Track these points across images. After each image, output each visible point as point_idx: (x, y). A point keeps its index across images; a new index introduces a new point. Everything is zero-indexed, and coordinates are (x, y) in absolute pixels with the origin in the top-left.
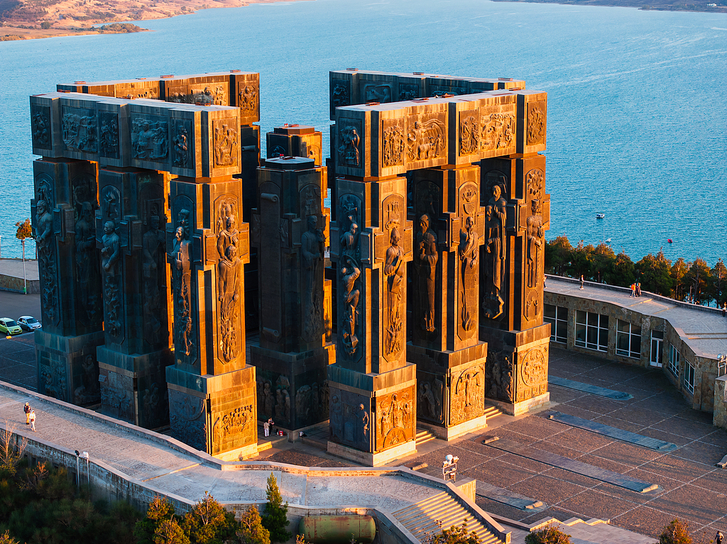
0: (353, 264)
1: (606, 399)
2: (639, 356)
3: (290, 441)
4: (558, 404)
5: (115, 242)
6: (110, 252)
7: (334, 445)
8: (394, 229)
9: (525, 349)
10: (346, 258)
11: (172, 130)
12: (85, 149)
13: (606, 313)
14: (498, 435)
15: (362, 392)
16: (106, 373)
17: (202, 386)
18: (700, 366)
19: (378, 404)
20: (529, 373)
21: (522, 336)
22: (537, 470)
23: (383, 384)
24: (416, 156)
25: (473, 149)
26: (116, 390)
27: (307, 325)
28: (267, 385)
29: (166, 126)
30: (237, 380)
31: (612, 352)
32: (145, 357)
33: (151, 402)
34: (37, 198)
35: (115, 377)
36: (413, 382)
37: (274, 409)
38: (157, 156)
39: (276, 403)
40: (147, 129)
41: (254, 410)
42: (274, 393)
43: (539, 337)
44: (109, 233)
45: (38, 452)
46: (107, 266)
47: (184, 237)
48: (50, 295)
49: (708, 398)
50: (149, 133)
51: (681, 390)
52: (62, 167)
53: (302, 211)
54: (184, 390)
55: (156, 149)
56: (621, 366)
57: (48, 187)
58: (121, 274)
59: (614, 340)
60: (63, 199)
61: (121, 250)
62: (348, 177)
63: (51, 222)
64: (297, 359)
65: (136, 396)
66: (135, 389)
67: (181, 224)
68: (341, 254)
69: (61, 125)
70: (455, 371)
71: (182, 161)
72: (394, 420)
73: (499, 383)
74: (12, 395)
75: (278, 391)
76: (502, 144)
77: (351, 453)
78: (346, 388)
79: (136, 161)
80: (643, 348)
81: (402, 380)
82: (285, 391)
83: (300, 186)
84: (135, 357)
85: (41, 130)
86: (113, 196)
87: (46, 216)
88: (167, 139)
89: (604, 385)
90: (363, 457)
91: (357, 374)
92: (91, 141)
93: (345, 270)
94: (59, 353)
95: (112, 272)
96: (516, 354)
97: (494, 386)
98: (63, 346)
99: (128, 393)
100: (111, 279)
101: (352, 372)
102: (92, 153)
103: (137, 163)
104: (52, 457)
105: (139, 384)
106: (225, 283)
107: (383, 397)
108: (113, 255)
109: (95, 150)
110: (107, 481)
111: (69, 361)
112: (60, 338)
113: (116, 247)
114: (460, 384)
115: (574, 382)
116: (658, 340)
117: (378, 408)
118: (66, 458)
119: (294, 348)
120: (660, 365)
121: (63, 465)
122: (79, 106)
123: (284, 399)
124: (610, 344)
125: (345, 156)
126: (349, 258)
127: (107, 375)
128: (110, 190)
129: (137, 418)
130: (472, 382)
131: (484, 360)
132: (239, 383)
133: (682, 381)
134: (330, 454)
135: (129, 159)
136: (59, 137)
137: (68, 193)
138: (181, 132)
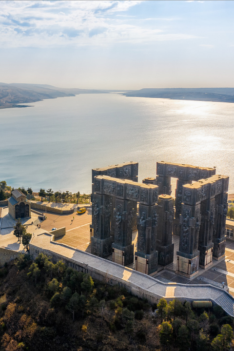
0: (187, 227)
3: (164, 269)
4: (227, 257)
5: (120, 218)
6: (119, 220)
9: (221, 243)
17: (146, 257)
21: (221, 240)
23: (193, 257)
24: (202, 198)
25: (214, 194)
29: (138, 190)
38: (135, 197)
39: (160, 259)
41: (157, 262)
44: (119, 215)
46: (118, 224)
54: (141, 258)
62: (186, 204)
64: (167, 248)
65: (124, 257)
67: (143, 216)
69: (103, 185)
71: (144, 200)
76: (219, 191)
79: (128, 198)
81: (197, 255)
83: (169, 204)
85: (97, 186)
86: (120, 206)
88: (139, 193)
92: (113, 191)
94: (99, 244)
96: (219, 245)
105: (125, 254)
106: (154, 231)
111: (102, 246)
112: (100, 240)
117: (192, 263)
122: (109, 181)
125: (186, 199)
126: (185, 225)
132: (155, 256)
135: (125, 197)
136: (102, 189)
137: (104, 203)
138: (144, 193)
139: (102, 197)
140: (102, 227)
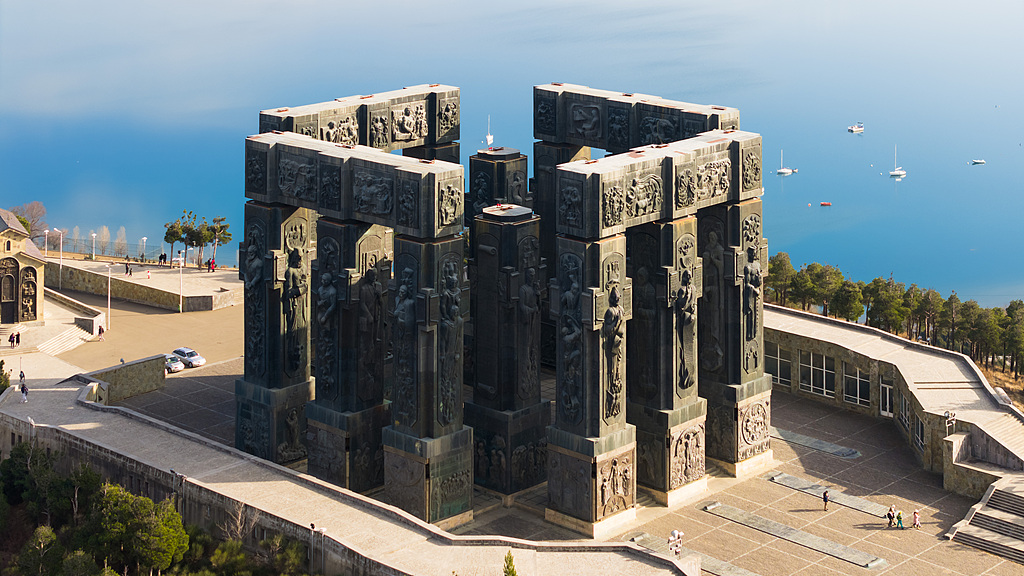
0: (573, 325)
1: (833, 457)
2: (868, 404)
3: (505, 506)
4: (782, 463)
5: (332, 295)
6: (326, 305)
7: (553, 512)
8: (614, 288)
9: (746, 404)
10: (566, 317)
11: (398, 190)
12: (303, 196)
13: (832, 354)
14: (722, 502)
15: (583, 457)
16: (315, 431)
17: (421, 450)
18: (929, 423)
19: (599, 470)
20: (750, 429)
21: (742, 390)
22: (761, 541)
23: (603, 448)
24: (634, 213)
25: (690, 202)
26: (326, 450)
27: (523, 382)
28: (481, 444)
29: (391, 183)
30: (455, 442)
31: (841, 399)
32: (358, 415)
33: (362, 463)
34: (247, 242)
35: (326, 436)
36: (633, 445)
37: (488, 471)
38: (380, 212)
39: (491, 464)
40: (370, 184)
41: (471, 475)
42: (489, 455)
43: (760, 391)
45: (268, 523)
46: (323, 319)
47: (407, 296)
48: (256, 345)
49: (938, 457)
50: (373, 188)
51: (912, 446)
52: (276, 211)
53: (520, 264)
54: (402, 453)
55: (379, 204)
56: (850, 414)
57: (260, 232)
58: (336, 327)
59: (840, 385)
60: (275, 244)
61: (338, 304)
62: (568, 236)
63: (262, 269)
64: (514, 418)
65: (348, 457)
66: (347, 449)
67: (404, 283)
68: (561, 313)
69: (277, 169)
70: (675, 432)
71: (407, 220)
72: (614, 486)
73: (719, 440)
74: (226, 457)
75: (493, 451)
76: (718, 192)
77: (571, 522)
78: (565, 452)
79: (357, 214)
80: (872, 395)
81: (622, 443)
82: (500, 452)
83: (518, 239)
84: (347, 415)
85: (256, 174)
86: (331, 248)
87: (257, 262)
88: (392, 195)
89: (830, 439)
90: (583, 527)
91: (578, 437)
92: (310, 189)
93: (565, 329)
94: (262, 406)
95: (327, 326)
96: (737, 409)
97: (714, 444)
98: (267, 398)
99: (339, 454)
100: (326, 332)
101: (572, 435)
102: (311, 201)
103: (358, 216)
104: (283, 529)
105: (351, 445)
106: (447, 343)
107: (603, 463)
108: (330, 309)
109: (314, 199)
110: (343, 556)
111: (274, 415)
112: (264, 389)
113: (333, 300)
114: (679, 446)
115: (799, 436)
116: (888, 387)
117: (599, 473)
118: (299, 531)
119: (510, 406)
120: (891, 415)
121: (295, 539)
122: (297, 153)
123: (499, 460)
124: (838, 388)
125: (566, 216)
126: (569, 318)
127: (316, 433)
128: (329, 241)
129: (347, 481)
130: (692, 442)
131: (703, 418)
132: (458, 446)
133: (913, 436)
134: (548, 522)
135: (349, 211)
136: (274, 183)
137: (280, 238)
138: (407, 192)
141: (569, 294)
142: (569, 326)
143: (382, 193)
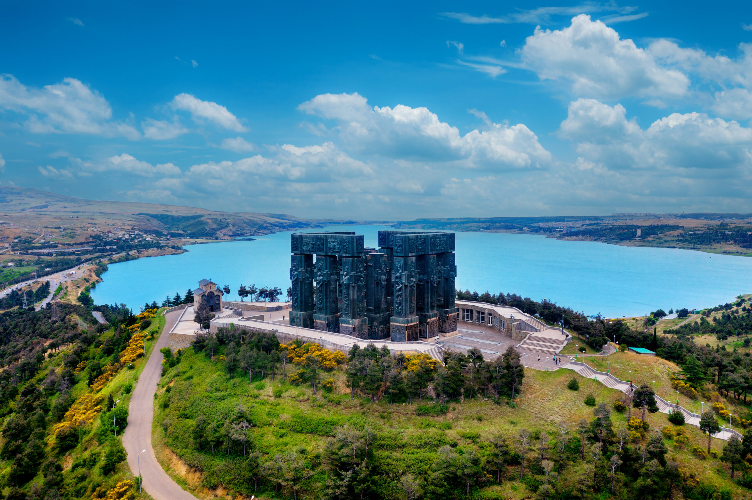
2: (484, 323)
4: (461, 335)
5: (321, 279)
9: (450, 315)
11: (343, 242)
12: (311, 250)
17: (352, 323)
18: (506, 321)
19: (408, 329)
20: (451, 323)
21: (449, 311)
23: (409, 322)
25: (434, 250)
26: (320, 328)
28: (370, 323)
29: (341, 241)
30: (362, 321)
31: (475, 323)
32: (330, 316)
34: (292, 267)
35: (320, 324)
36: (418, 322)
38: (337, 251)
40: (333, 242)
42: (372, 329)
43: (454, 312)
44: (319, 276)
46: (319, 287)
47: (347, 275)
48: (296, 299)
49: (509, 331)
50: (335, 244)
51: (499, 331)
53: (381, 269)
54: (346, 325)
55: (337, 249)
56: (478, 326)
57: (297, 263)
58: (323, 289)
60: (301, 267)
61: (323, 281)
63: (297, 274)
64: (380, 317)
65: (327, 329)
66: (327, 327)
67: (346, 271)
68: (395, 281)
69: (302, 243)
70: (430, 321)
71: (346, 251)
73: (442, 326)
75: (373, 327)
76: (442, 249)
78: (397, 324)
80: (485, 320)
81: (415, 321)
82: (375, 327)
83: (380, 261)
84: (327, 317)
85: (295, 245)
88: (341, 245)
89: (474, 330)
91: (401, 319)
92: (313, 247)
94: (298, 318)
95: (320, 289)
96: (447, 317)
98: (300, 315)
100: (320, 291)
101: (399, 318)
102: (313, 251)
103: (330, 254)
104: (311, 341)
107: (409, 326)
108: (321, 283)
109: (315, 250)
111: (302, 320)
112: (299, 313)
114: (431, 325)
115: (464, 330)
116: (491, 317)
119: (378, 313)
120: (491, 325)
122: (309, 237)
123: (375, 330)
124: (474, 319)
126: (398, 282)
127: (317, 323)
128: (320, 263)
130: (435, 324)
131: (438, 317)
132: (363, 323)
133: (500, 328)
135: (326, 252)
136: (301, 247)
137: (303, 265)
138: (346, 242)
139: (301, 257)
140: (302, 296)
141: (398, 274)
142: (398, 284)
143: (338, 245)
